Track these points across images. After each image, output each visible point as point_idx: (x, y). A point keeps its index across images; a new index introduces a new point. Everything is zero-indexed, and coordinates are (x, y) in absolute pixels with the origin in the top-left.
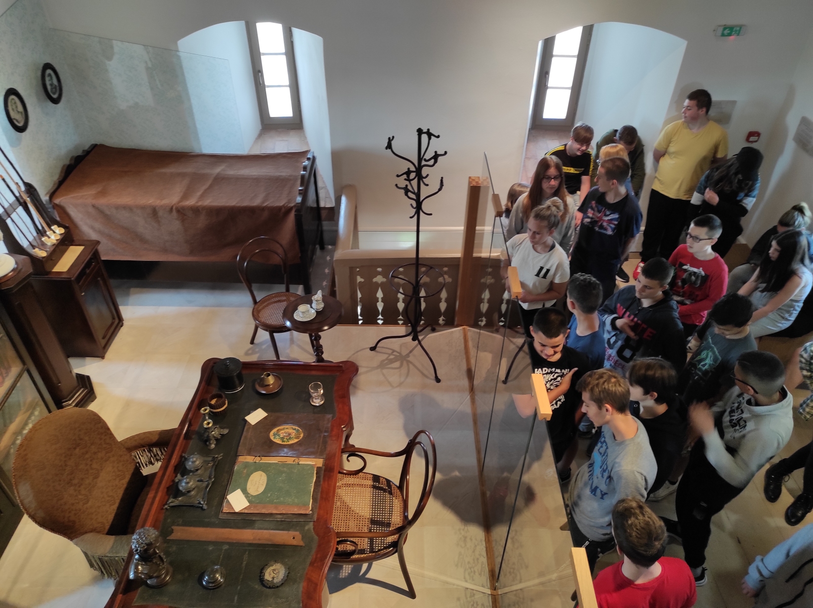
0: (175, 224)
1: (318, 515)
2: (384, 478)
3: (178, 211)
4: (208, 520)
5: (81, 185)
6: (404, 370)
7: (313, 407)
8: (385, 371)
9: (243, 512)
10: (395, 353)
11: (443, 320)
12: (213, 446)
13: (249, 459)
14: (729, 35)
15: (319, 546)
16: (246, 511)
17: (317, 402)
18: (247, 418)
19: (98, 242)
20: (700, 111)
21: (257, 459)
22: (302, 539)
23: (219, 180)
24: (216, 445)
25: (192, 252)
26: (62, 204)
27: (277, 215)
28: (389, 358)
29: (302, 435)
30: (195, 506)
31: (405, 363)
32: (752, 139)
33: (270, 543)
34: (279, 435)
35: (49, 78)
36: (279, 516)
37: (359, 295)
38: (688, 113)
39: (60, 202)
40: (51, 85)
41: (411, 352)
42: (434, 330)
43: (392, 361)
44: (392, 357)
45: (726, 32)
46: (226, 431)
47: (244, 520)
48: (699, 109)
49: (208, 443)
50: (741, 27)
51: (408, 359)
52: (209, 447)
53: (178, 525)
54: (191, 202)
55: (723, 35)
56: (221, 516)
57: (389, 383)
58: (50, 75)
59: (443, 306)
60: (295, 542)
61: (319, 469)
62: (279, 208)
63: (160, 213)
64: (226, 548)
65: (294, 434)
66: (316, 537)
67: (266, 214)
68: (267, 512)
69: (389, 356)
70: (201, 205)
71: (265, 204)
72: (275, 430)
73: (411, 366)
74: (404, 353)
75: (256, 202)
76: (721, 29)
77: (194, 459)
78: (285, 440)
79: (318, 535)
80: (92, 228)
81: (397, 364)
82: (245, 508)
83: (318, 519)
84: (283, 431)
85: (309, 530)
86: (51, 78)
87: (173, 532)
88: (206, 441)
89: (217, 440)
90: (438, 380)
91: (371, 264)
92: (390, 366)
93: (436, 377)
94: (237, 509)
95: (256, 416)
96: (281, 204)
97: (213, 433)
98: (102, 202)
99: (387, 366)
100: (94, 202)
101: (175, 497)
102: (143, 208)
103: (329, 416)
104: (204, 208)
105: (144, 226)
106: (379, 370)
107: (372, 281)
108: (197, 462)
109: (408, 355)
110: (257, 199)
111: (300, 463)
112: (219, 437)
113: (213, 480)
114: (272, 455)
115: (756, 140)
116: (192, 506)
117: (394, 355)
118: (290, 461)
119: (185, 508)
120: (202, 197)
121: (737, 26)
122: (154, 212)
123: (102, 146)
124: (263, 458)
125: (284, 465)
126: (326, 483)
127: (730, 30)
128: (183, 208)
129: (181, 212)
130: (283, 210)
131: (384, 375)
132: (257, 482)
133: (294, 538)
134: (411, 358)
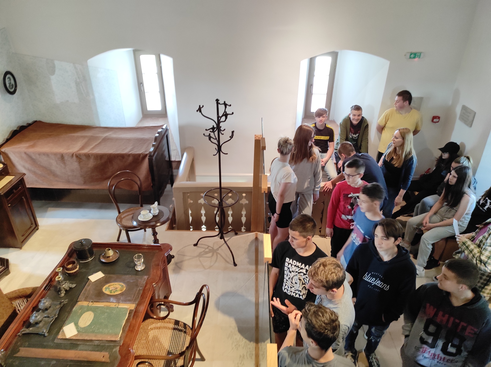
0: (75, 165)
1: (124, 341)
2: (182, 322)
3: (77, 156)
4: (46, 343)
5: (20, 141)
6: (214, 258)
7: (136, 271)
8: (201, 259)
9: (72, 338)
10: (209, 248)
11: (244, 229)
12: (63, 295)
13: (85, 304)
14: (414, 58)
15: (120, 363)
16: (74, 338)
17: (140, 268)
18: (90, 277)
19: (24, 174)
20: (405, 103)
21: (91, 304)
22: (109, 358)
23: (105, 140)
24: (65, 294)
25: (85, 183)
26: (6, 152)
27: (137, 159)
28: (205, 251)
29: (125, 289)
30: (39, 334)
31: (215, 254)
32: (435, 120)
33: (86, 360)
34: (109, 289)
35: (9, 79)
36: (97, 342)
37: (190, 212)
38: (398, 104)
39: (5, 151)
40: (10, 83)
41: (220, 247)
42: (236, 234)
43: (207, 253)
44: (207, 250)
45: (412, 56)
46: (74, 286)
47: (72, 344)
48: (404, 102)
49: (59, 293)
50: (421, 53)
51: (218, 251)
52: (60, 296)
53: (24, 347)
54: (85, 151)
55: (410, 58)
56: (56, 341)
57: (203, 266)
58: (9, 78)
59: (244, 219)
60: (103, 360)
61: (131, 312)
62: (139, 155)
63: (66, 158)
64: (54, 363)
65: (119, 288)
66: (119, 357)
67: (131, 159)
68: (88, 339)
69: (205, 250)
70: (90, 153)
71: (130, 153)
72: (107, 286)
73: (219, 255)
74: (215, 248)
75: (126, 152)
76: (409, 54)
77: (45, 301)
78: (112, 292)
79: (121, 355)
80: (24, 167)
81: (210, 255)
82: (74, 336)
83: (123, 344)
84: (112, 286)
85: (115, 352)
86: (10, 80)
87: (19, 352)
88: (59, 291)
89: (66, 291)
90: (235, 265)
91: (196, 192)
92: (205, 256)
93: (234, 262)
94: (68, 336)
95: (96, 277)
96: (140, 153)
97: (64, 286)
98: (31, 151)
99: (203, 256)
100: (26, 150)
101: (28, 327)
102: (55, 154)
103: (146, 277)
104: (92, 154)
105: (55, 166)
106: (198, 258)
107: (198, 202)
108: (47, 303)
109: (218, 249)
110: (126, 150)
111: (119, 307)
112: (68, 289)
113: (57, 316)
114: (100, 301)
115: (438, 121)
116: (37, 334)
117: (209, 249)
118: (112, 305)
119: (33, 335)
120: (93, 148)
121: (418, 53)
122: (62, 157)
123: (40, 122)
124: (95, 303)
125: (108, 308)
126: (134, 321)
127: (414, 55)
128: (80, 155)
129: (78, 157)
130: (141, 156)
131: (200, 261)
132: (86, 319)
133: (103, 357)
134: (220, 251)
